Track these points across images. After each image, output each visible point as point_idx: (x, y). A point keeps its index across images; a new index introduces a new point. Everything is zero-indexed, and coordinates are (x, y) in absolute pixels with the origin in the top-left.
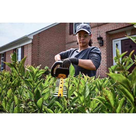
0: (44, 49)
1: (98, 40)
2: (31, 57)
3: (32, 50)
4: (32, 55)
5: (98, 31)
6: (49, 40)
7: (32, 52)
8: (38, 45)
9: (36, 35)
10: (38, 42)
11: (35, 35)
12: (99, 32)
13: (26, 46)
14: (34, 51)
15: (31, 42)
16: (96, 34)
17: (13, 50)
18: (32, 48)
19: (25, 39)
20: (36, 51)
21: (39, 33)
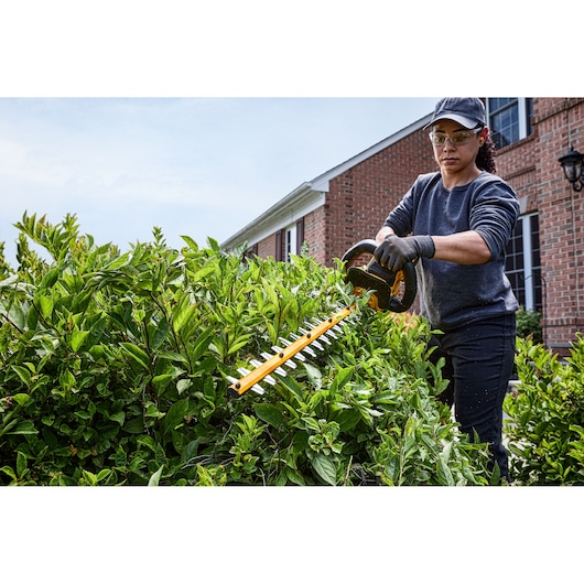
0: (370, 223)
1: (563, 165)
2: (324, 252)
3: (327, 230)
4: (327, 245)
5: (570, 130)
6: (388, 190)
7: (327, 238)
8: (348, 210)
9: (341, 175)
10: (347, 202)
11: (335, 179)
12: (573, 132)
13: (311, 218)
14: (333, 231)
15: (322, 202)
16: (557, 144)
17: (274, 237)
18: (327, 222)
19: (303, 195)
20: (342, 232)
21: (350, 170)
